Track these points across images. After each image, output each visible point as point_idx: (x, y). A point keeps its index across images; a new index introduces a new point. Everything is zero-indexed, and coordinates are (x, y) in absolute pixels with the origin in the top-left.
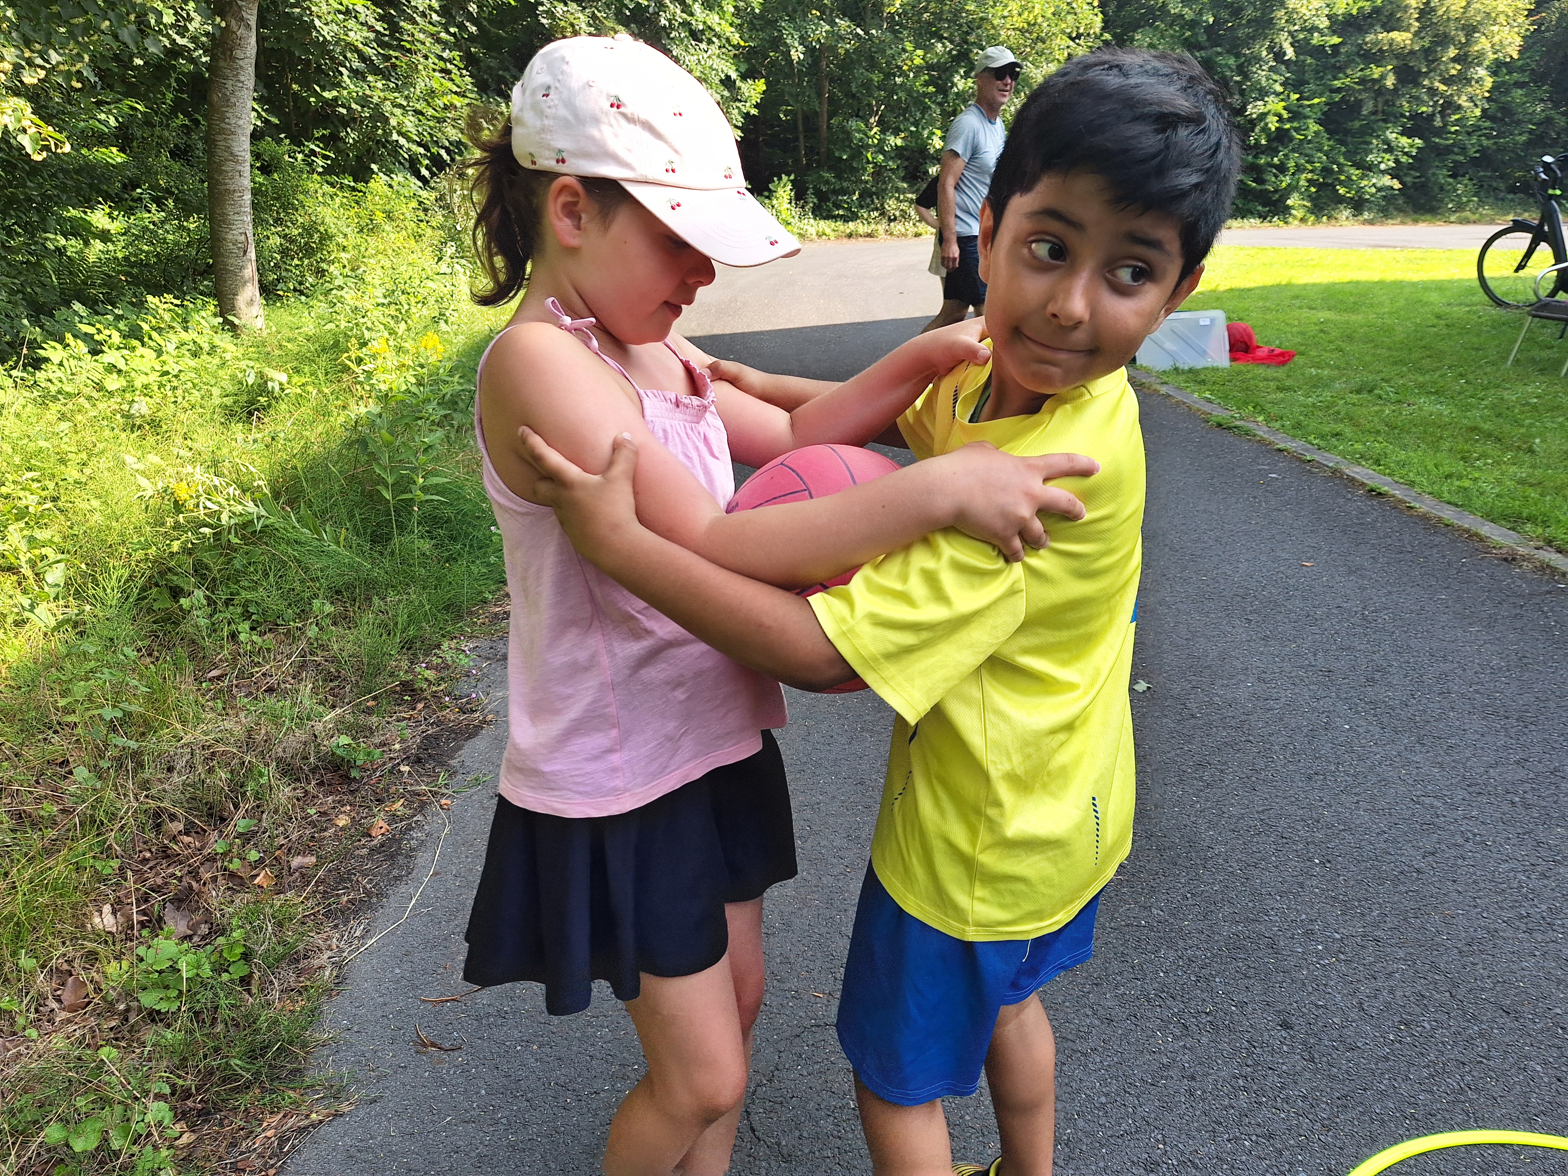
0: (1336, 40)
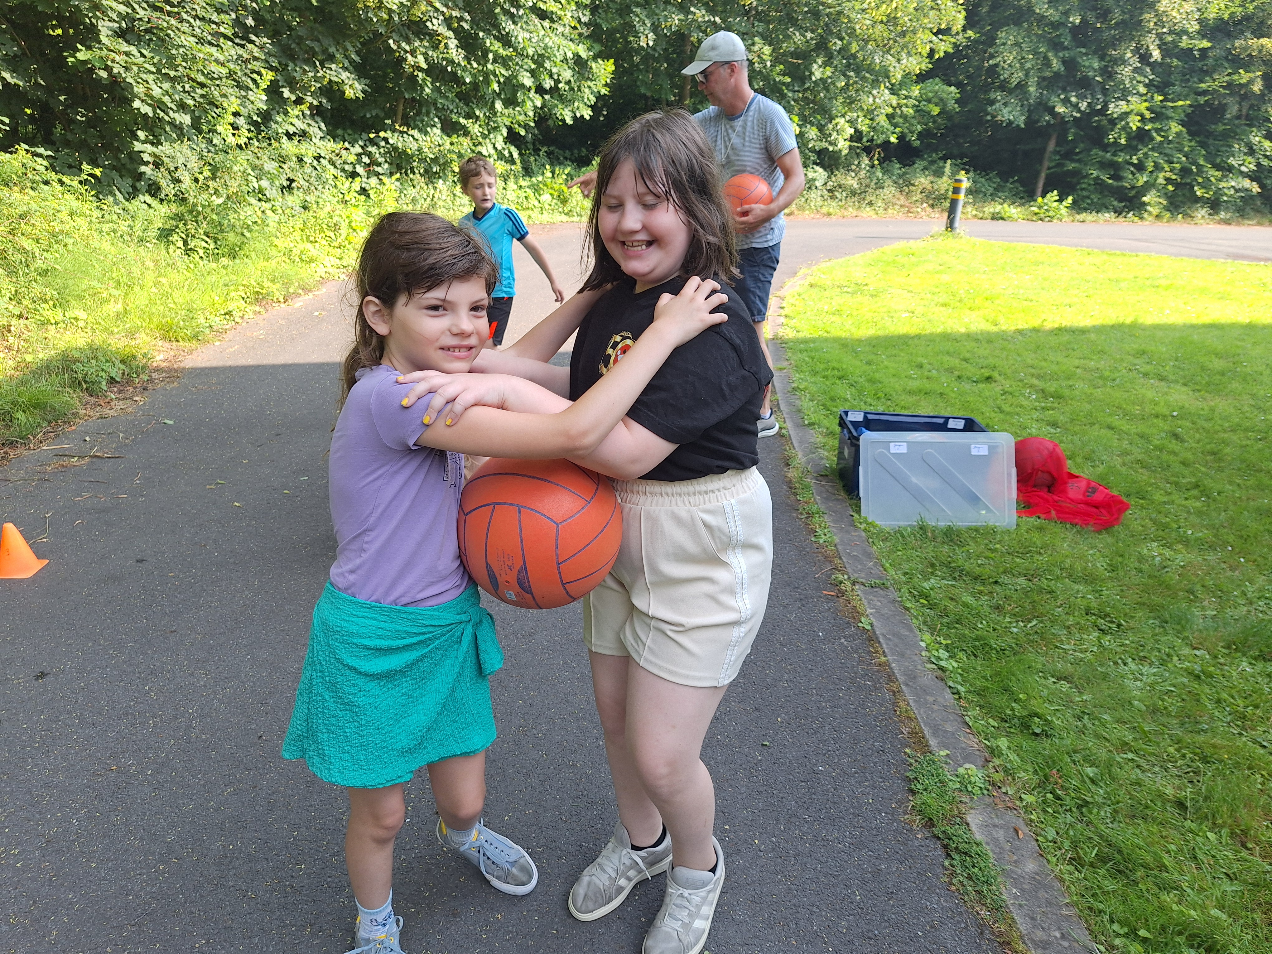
0: (1205, 44)
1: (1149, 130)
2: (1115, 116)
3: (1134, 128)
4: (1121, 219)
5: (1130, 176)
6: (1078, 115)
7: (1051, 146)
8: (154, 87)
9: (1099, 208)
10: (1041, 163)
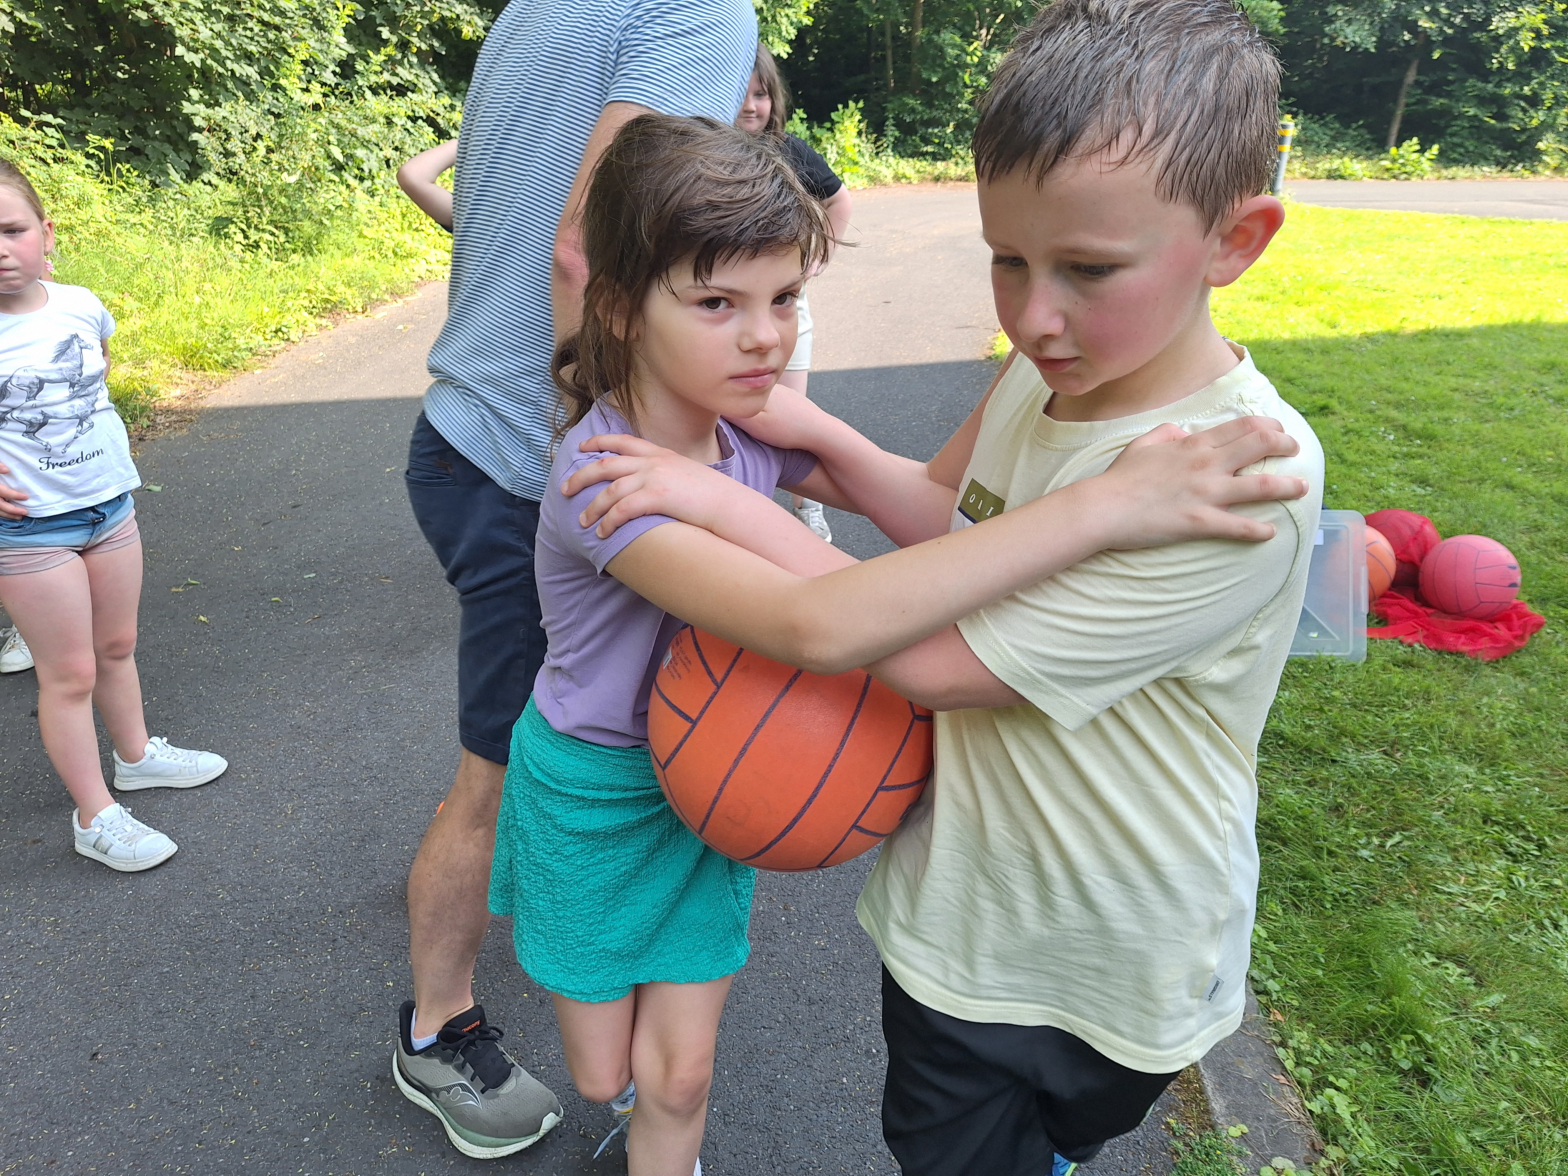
1: (1547, 50)
2: (1501, 32)
3: (1526, 49)
4: (1506, 174)
5: (1520, 115)
6: (1450, 31)
7: (1411, 76)
8: (202, 28)
9: (1474, 159)
10: (1395, 101)
